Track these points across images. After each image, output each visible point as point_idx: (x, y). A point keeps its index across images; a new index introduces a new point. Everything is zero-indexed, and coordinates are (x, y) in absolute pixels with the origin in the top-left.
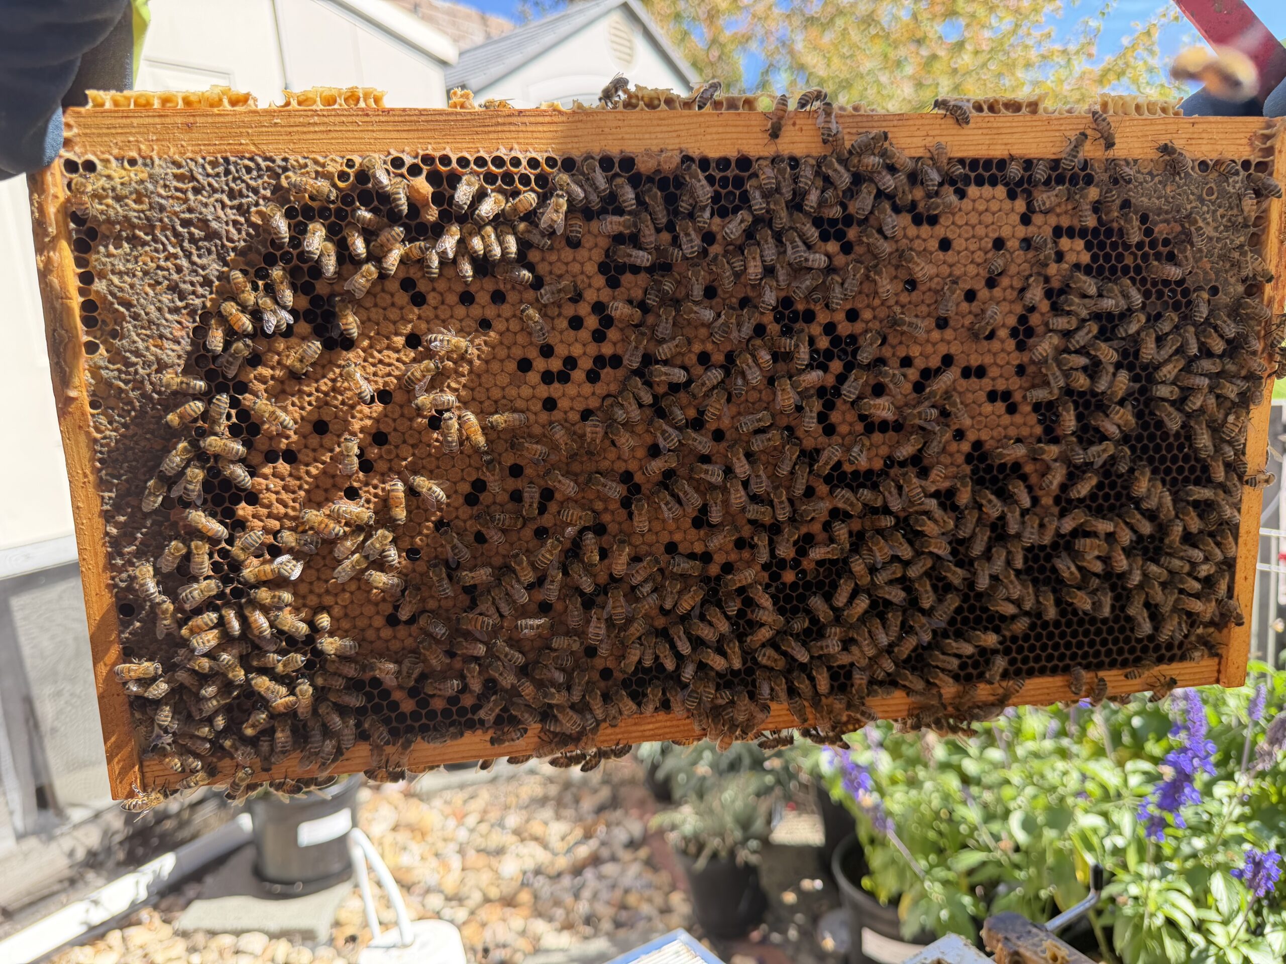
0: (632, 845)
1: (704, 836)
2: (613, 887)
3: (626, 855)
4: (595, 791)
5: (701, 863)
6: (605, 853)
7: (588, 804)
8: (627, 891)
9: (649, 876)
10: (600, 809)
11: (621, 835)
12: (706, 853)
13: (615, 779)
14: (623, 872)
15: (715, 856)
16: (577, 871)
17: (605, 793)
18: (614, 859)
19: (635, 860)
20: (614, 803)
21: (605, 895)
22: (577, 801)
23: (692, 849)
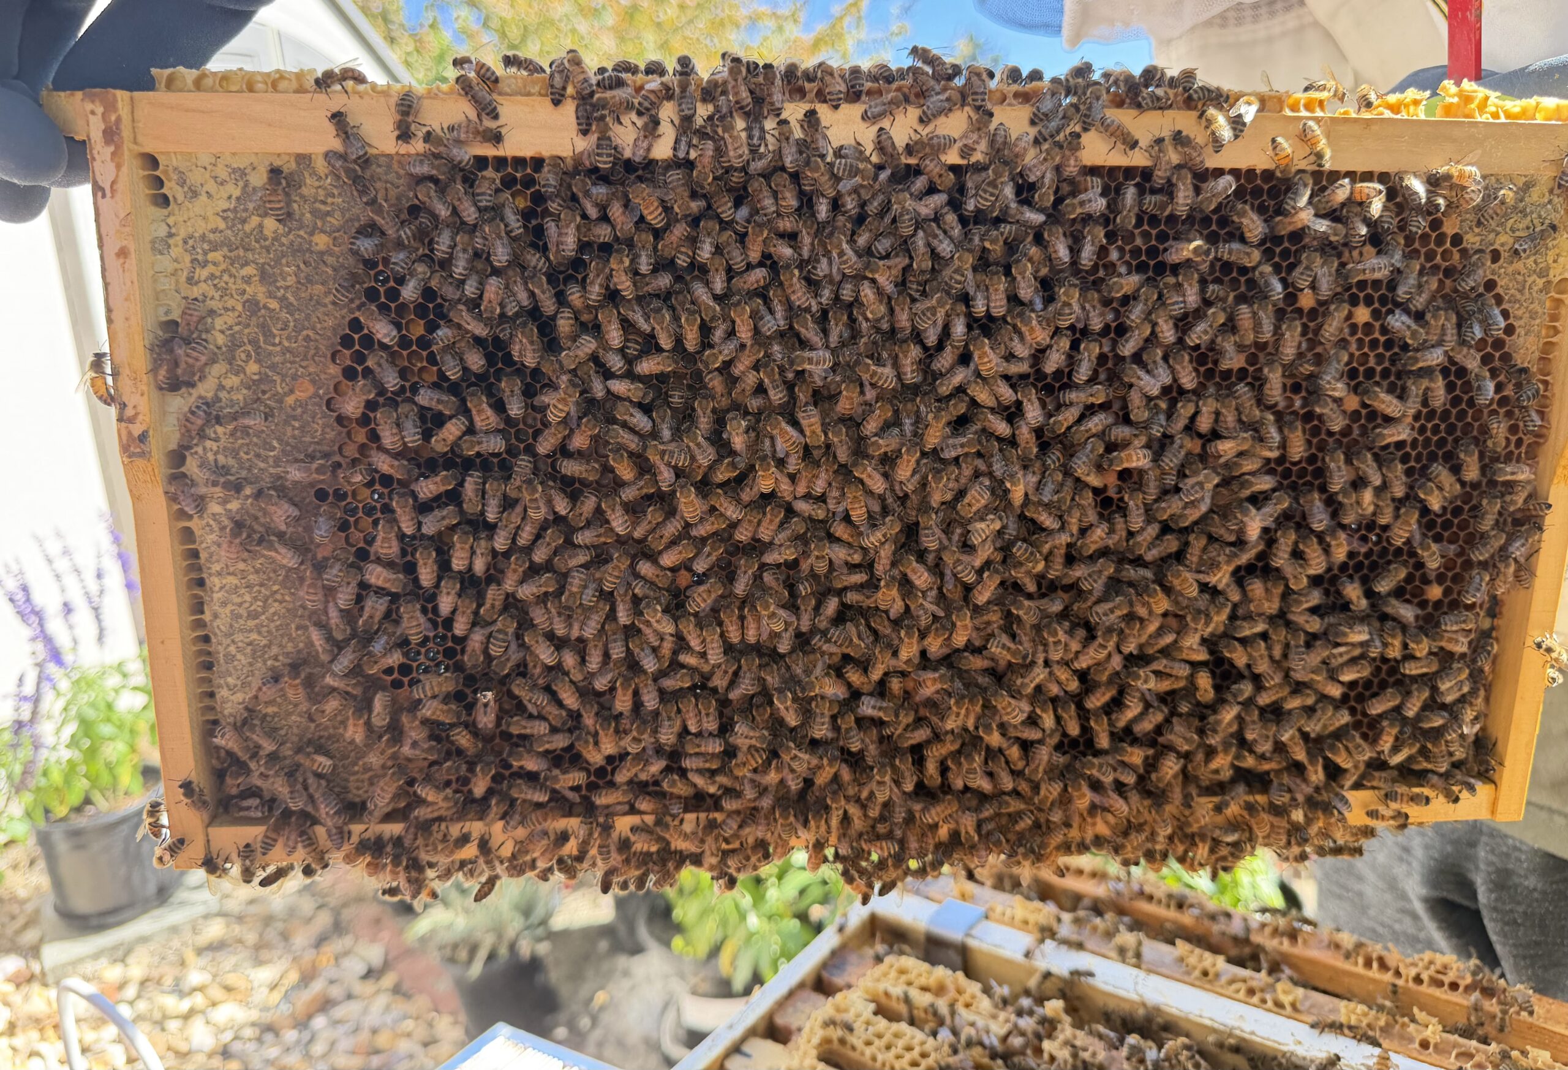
0: (370, 974)
1: (478, 935)
2: (356, 1030)
3: (369, 987)
4: (309, 920)
5: (476, 969)
6: (336, 992)
7: (301, 939)
8: (374, 1031)
9: (401, 1007)
10: (321, 941)
11: (355, 967)
12: (482, 954)
13: (333, 901)
14: (365, 1011)
15: (492, 957)
16: (302, 1023)
17: (324, 920)
18: (350, 997)
19: (378, 992)
20: (338, 928)
21: (345, 1044)
22: (285, 936)
23: (463, 955)
